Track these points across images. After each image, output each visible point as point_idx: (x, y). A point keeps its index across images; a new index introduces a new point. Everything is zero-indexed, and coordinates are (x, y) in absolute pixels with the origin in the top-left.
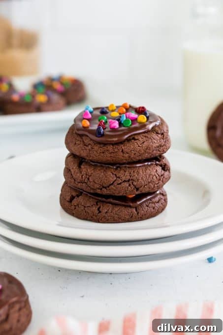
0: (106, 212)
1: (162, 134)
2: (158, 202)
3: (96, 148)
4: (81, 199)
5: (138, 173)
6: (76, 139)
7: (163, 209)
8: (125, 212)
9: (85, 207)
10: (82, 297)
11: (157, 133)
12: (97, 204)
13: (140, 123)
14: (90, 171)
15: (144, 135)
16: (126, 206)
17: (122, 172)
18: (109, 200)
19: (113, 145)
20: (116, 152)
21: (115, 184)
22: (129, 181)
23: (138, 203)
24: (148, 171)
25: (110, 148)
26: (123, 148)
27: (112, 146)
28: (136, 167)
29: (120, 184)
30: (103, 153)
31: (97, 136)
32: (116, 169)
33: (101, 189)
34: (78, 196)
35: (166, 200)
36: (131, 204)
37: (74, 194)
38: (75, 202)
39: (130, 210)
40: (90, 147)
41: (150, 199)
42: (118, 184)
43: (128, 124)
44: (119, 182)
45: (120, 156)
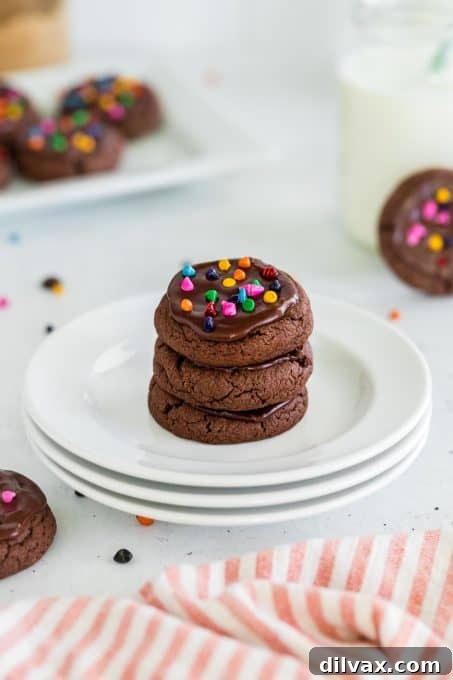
0: (219, 431)
1: (301, 319)
2: (294, 410)
3: (204, 346)
4: (181, 411)
5: (265, 379)
6: (172, 329)
7: (301, 418)
8: (246, 429)
9: (188, 423)
10: (189, 554)
11: (293, 319)
12: (205, 419)
13: (268, 304)
14: (195, 376)
15: (273, 325)
16: (247, 422)
17: (242, 378)
18: (223, 413)
19: (229, 343)
20: (233, 354)
21: (232, 396)
22: (251, 391)
23: (265, 416)
24: (279, 374)
25: (224, 348)
26: (243, 347)
27: (226, 345)
28: (262, 369)
29: (239, 395)
30: (214, 354)
31: (204, 330)
32: (233, 374)
33: (211, 403)
34: (177, 406)
35: (305, 404)
36: (255, 419)
37: (171, 402)
38: (172, 414)
39: (253, 427)
40: (194, 344)
41: (283, 408)
42: (236, 396)
43: (250, 306)
44: (237, 394)
45: (239, 359)
